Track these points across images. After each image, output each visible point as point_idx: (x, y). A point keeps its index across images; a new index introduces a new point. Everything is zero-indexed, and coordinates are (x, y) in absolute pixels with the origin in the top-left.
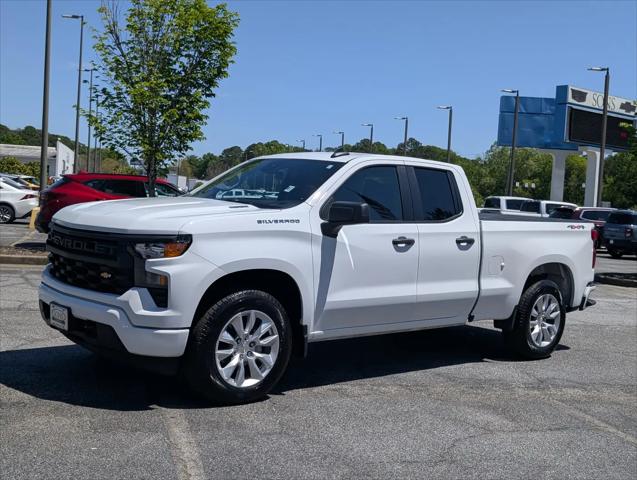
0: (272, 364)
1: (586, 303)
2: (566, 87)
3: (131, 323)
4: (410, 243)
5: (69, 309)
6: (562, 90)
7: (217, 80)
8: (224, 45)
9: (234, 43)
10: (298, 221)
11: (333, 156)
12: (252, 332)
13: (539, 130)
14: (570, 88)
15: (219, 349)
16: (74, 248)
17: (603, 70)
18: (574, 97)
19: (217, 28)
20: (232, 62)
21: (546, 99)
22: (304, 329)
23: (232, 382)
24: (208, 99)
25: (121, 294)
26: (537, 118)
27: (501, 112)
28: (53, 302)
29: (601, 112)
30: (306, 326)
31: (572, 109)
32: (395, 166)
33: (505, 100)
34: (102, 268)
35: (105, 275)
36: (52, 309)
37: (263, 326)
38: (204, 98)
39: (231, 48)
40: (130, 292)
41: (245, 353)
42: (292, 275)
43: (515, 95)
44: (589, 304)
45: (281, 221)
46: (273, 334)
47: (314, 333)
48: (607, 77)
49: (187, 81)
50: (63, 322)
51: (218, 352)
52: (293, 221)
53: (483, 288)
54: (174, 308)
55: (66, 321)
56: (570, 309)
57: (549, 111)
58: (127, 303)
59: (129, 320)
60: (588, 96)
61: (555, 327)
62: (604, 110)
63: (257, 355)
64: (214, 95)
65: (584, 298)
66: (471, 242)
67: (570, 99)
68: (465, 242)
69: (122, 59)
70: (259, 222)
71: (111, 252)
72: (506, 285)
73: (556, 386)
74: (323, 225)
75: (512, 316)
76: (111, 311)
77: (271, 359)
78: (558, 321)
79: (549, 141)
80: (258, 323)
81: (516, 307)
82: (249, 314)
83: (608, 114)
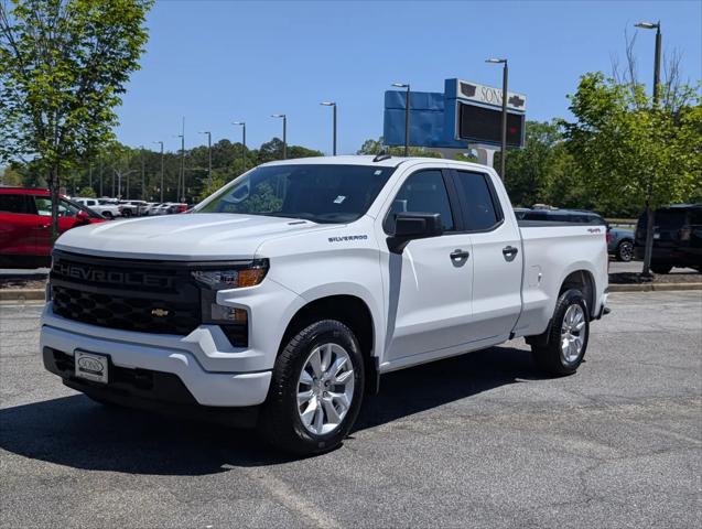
0: (349, 403)
1: (604, 311)
2: (455, 80)
3: (203, 368)
4: (465, 256)
5: (109, 357)
6: (451, 84)
7: (127, 73)
8: (136, 31)
9: (147, 29)
10: (365, 237)
11: (375, 160)
12: (327, 370)
13: (426, 127)
14: (459, 81)
15: (300, 391)
16: (110, 281)
17: (501, 61)
18: (463, 92)
19: (127, 11)
20: (144, 51)
21: (433, 94)
22: (375, 361)
23: (313, 430)
24: (118, 95)
25: (186, 334)
26: (424, 114)
27: (387, 108)
28: (78, 349)
29: (500, 109)
30: (378, 358)
31: (462, 104)
32: (440, 170)
33: (390, 96)
34: (155, 304)
35: (160, 312)
36: (77, 358)
37: (338, 361)
38: (111, 95)
39: (143, 36)
40: (198, 330)
41: (321, 394)
42: (365, 300)
43: (406, 89)
44: (606, 312)
45: (351, 238)
46: (347, 370)
47: (384, 365)
48: (505, 70)
49: (90, 75)
50: (100, 373)
51: (299, 395)
52: (361, 237)
53: (525, 301)
54: (256, 348)
55: (105, 372)
56: (592, 319)
57: (436, 107)
58: (197, 344)
59: (200, 365)
60: (476, 90)
61: (581, 339)
62: (504, 106)
63: (334, 395)
64: (124, 91)
65: (602, 307)
66: (514, 252)
67: (460, 94)
68: (510, 252)
69: (11, 49)
70: (331, 240)
71: (169, 284)
72: (542, 297)
73: (613, 404)
74: (388, 240)
75: (547, 330)
76: (174, 355)
77: (346, 398)
78: (582, 334)
79: (436, 139)
80: (334, 358)
81: (551, 320)
82: (326, 348)
83: (509, 111)
